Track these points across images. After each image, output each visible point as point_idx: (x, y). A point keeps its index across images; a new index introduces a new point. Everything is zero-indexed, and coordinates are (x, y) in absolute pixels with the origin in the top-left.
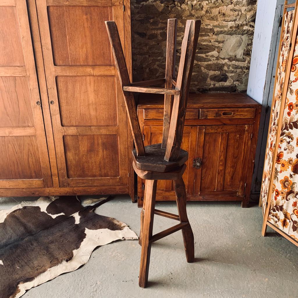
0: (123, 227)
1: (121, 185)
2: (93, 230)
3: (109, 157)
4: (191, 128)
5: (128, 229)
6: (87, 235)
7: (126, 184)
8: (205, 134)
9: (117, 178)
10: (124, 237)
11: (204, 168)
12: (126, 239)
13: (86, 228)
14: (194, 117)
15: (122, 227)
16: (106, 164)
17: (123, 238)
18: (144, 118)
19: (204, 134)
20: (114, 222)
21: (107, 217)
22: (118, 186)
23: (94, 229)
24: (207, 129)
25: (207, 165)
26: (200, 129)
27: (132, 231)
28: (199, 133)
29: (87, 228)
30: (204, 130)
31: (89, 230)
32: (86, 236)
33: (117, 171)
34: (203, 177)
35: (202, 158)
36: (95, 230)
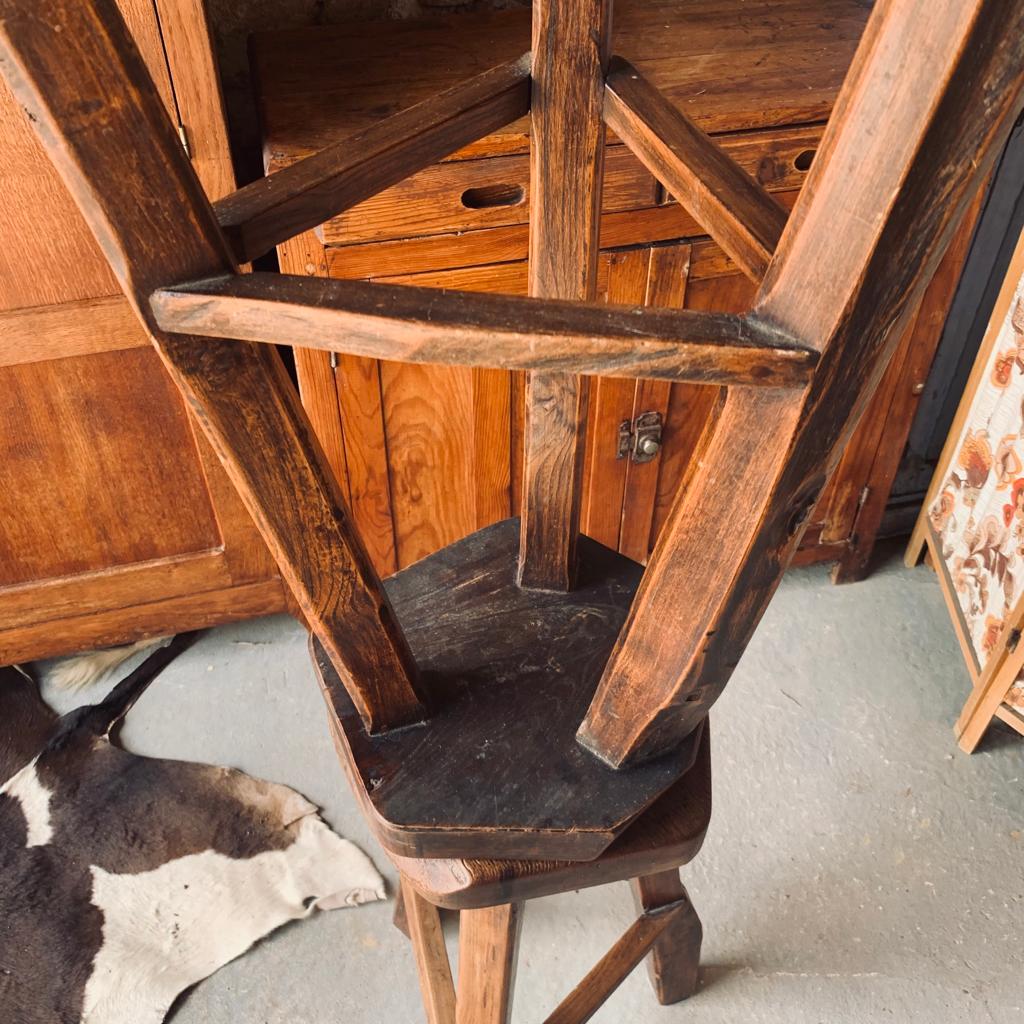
0: (293, 823)
1: (237, 583)
2: (136, 872)
3: (137, 465)
4: (614, 262)
5: (320, 832)
6: (108, 916)
7: (266, 575)
8: (688, 286)
9: (211, 559)
10: (309, 895)
11: (672, 454)
12: (324, 906)
13: (94, 869)
14: (632, 196)
15: (286, 827)
16: (131, 502)
17: (307, 902)
18: (324, 241)
19: (682, 290)
20: (236, 794)
21: (198, 767)
22: (223, 588)
23: (142, 871)
24: (703, 258)
25: (691, 436)
26: (663, 265)
27: (343, 842)
28: (654, 285)
29: (101, 865)
30: (687, 265)
31: (114, 877)
32: (106, 929)
33: (204, 522)
34: (663, 491)
35: (664, 411)
36: (145, 875)
